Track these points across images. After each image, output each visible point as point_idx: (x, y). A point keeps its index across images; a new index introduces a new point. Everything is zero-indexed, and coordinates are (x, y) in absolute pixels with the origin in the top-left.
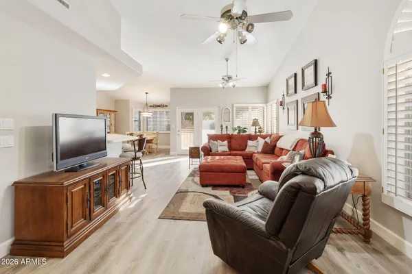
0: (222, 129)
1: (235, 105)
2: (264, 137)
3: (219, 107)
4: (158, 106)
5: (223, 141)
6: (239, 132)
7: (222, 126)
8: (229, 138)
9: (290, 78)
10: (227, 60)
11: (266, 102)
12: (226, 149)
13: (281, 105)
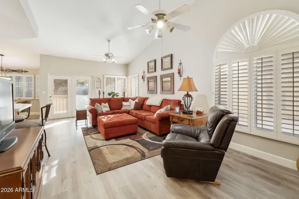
0: (100, 94)
1: (105, 76)
2: (134, 99)
3: (92, 77)
4: (14, 71)
5: (105, 103)
6: (113, 96)
7: (99, 92)
8: (109, 101)
9: (151, 62)
10: (109, 41)
11: (127, 75)
12: (108, 109)
13: (143, 78)
